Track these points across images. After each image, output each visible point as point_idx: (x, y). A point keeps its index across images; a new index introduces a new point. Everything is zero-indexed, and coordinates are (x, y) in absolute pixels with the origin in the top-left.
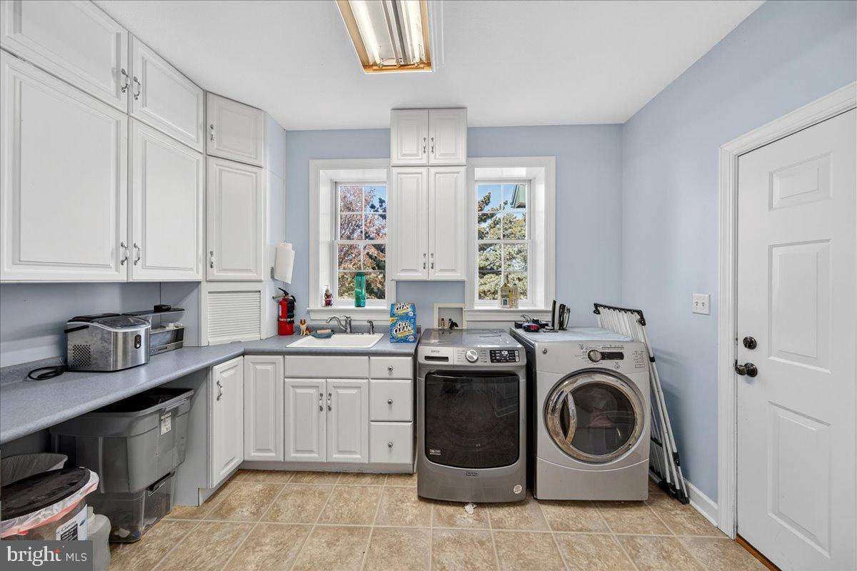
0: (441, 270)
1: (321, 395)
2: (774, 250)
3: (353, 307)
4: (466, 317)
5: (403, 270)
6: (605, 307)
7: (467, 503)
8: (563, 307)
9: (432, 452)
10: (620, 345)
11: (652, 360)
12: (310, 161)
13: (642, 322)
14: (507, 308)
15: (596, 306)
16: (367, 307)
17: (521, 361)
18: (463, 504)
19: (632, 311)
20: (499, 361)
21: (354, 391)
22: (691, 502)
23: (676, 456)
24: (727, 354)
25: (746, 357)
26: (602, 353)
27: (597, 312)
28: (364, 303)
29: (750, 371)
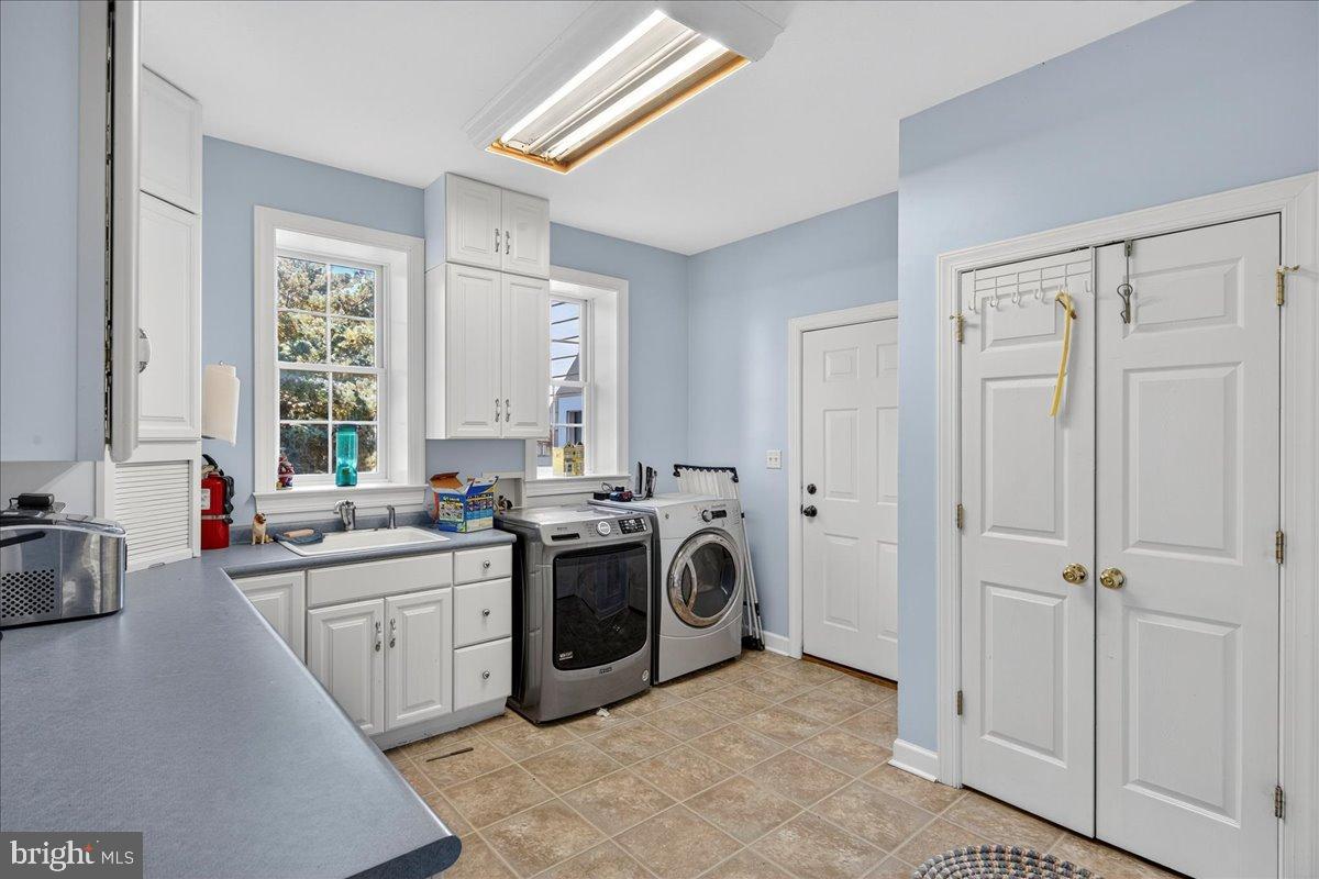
0: (519, 424)
1: (377, 625)
2: (827, 413)
3: (334, 487)
4: (527, 491)
5: (467, 423)
6: (687, 467)
7: (596, 710)
8: (649, 470)
9: (563, 656)
10: (723, 503)
11: (743, 516)
12: (257, 208)
13: (735, 479)
14: (573, 476)
15: (677, 467)
16: (359, 486)
17: (648, 530)
18: (593, 712)
19: (724, 469)
20: (629, 531)
21: (431, 609)
22: (767, 648)
23: (757, 606)
24: (796, 499)
25: (810, 501)
26: (712, 513)
27: (677, 474)
28: (356, 478)
29: (811, 512)
